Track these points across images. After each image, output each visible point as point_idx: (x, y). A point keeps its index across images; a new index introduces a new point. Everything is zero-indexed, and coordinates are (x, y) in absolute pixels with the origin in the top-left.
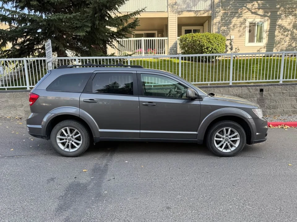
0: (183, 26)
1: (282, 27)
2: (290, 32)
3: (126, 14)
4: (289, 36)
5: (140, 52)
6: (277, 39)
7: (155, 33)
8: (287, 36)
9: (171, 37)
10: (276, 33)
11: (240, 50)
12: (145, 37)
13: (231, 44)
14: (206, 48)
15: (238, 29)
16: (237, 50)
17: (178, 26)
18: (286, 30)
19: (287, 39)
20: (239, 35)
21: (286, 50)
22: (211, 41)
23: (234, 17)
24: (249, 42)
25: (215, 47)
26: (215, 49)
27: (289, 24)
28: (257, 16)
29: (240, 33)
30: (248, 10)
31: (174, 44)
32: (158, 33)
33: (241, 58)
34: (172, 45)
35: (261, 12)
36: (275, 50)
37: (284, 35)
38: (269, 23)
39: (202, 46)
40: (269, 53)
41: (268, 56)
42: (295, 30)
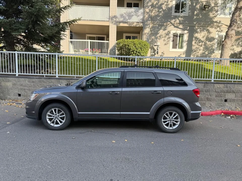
0: (124, 33)
1: (198, 39)
2: (203, 43)
3: (66, 21)
4: (203, 46)
5: (86, 51)
6: (194, 48)
7: (105, 37)
8: (201, 46)
9: (111, 41)
10: (193, 43)
11: (165, 54)
12: (97, 40)
13: (157, 49)
14: (132, 51)
15: (163, 39)
16: (163, 54)
17: (117, 33)
18: (200, 41)
19: (202, 48)
20: (164, 44)
21: (201, 57)
22: (136, 46)
23: (161, 29)
24: (172, 48)
25: (139, 51)
26: (139, 53)
27: (203, 37)
28: (177, 28)
29: (165, 42)
30: (171, 25)
31: (113, 46)
32: (107, 37)
33: (166, 60)
34: (111, 47)
35: (181, 26)
36: (192, 56)
37: (199, 45)
38: (188, 36)
39: (130, 49)
40: (188, 58)
41: (187, 60)
42: (207, 42)
